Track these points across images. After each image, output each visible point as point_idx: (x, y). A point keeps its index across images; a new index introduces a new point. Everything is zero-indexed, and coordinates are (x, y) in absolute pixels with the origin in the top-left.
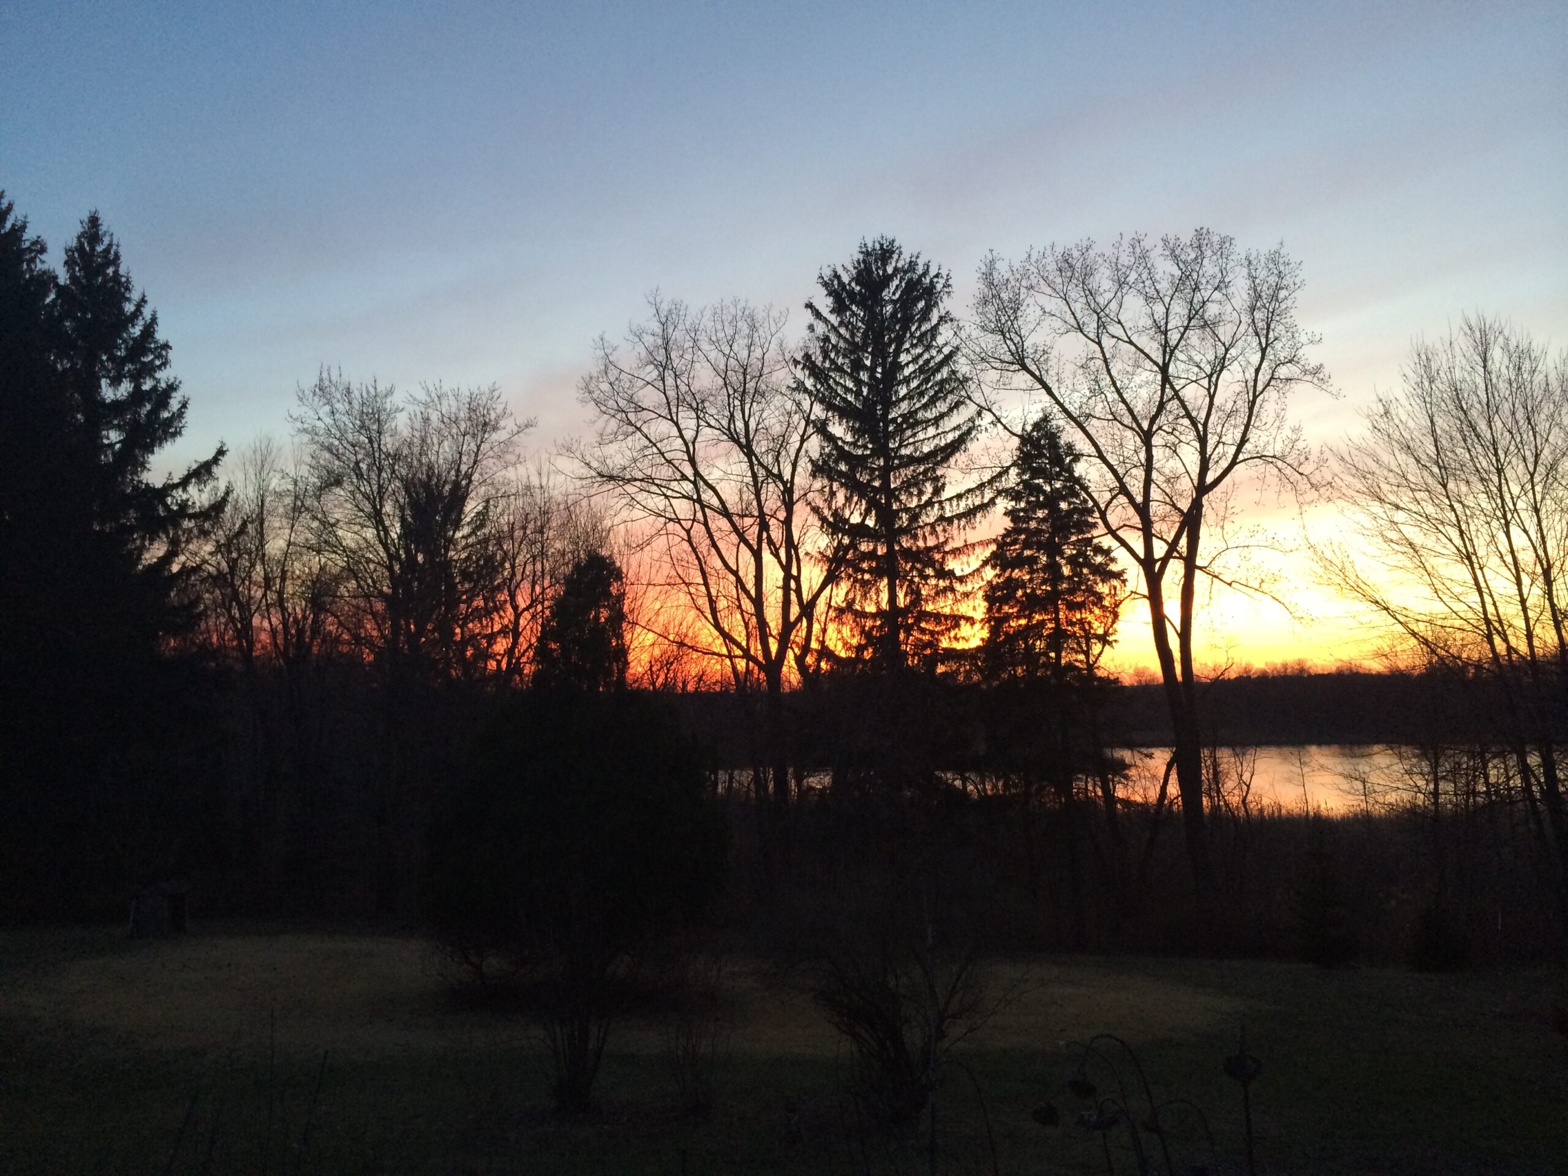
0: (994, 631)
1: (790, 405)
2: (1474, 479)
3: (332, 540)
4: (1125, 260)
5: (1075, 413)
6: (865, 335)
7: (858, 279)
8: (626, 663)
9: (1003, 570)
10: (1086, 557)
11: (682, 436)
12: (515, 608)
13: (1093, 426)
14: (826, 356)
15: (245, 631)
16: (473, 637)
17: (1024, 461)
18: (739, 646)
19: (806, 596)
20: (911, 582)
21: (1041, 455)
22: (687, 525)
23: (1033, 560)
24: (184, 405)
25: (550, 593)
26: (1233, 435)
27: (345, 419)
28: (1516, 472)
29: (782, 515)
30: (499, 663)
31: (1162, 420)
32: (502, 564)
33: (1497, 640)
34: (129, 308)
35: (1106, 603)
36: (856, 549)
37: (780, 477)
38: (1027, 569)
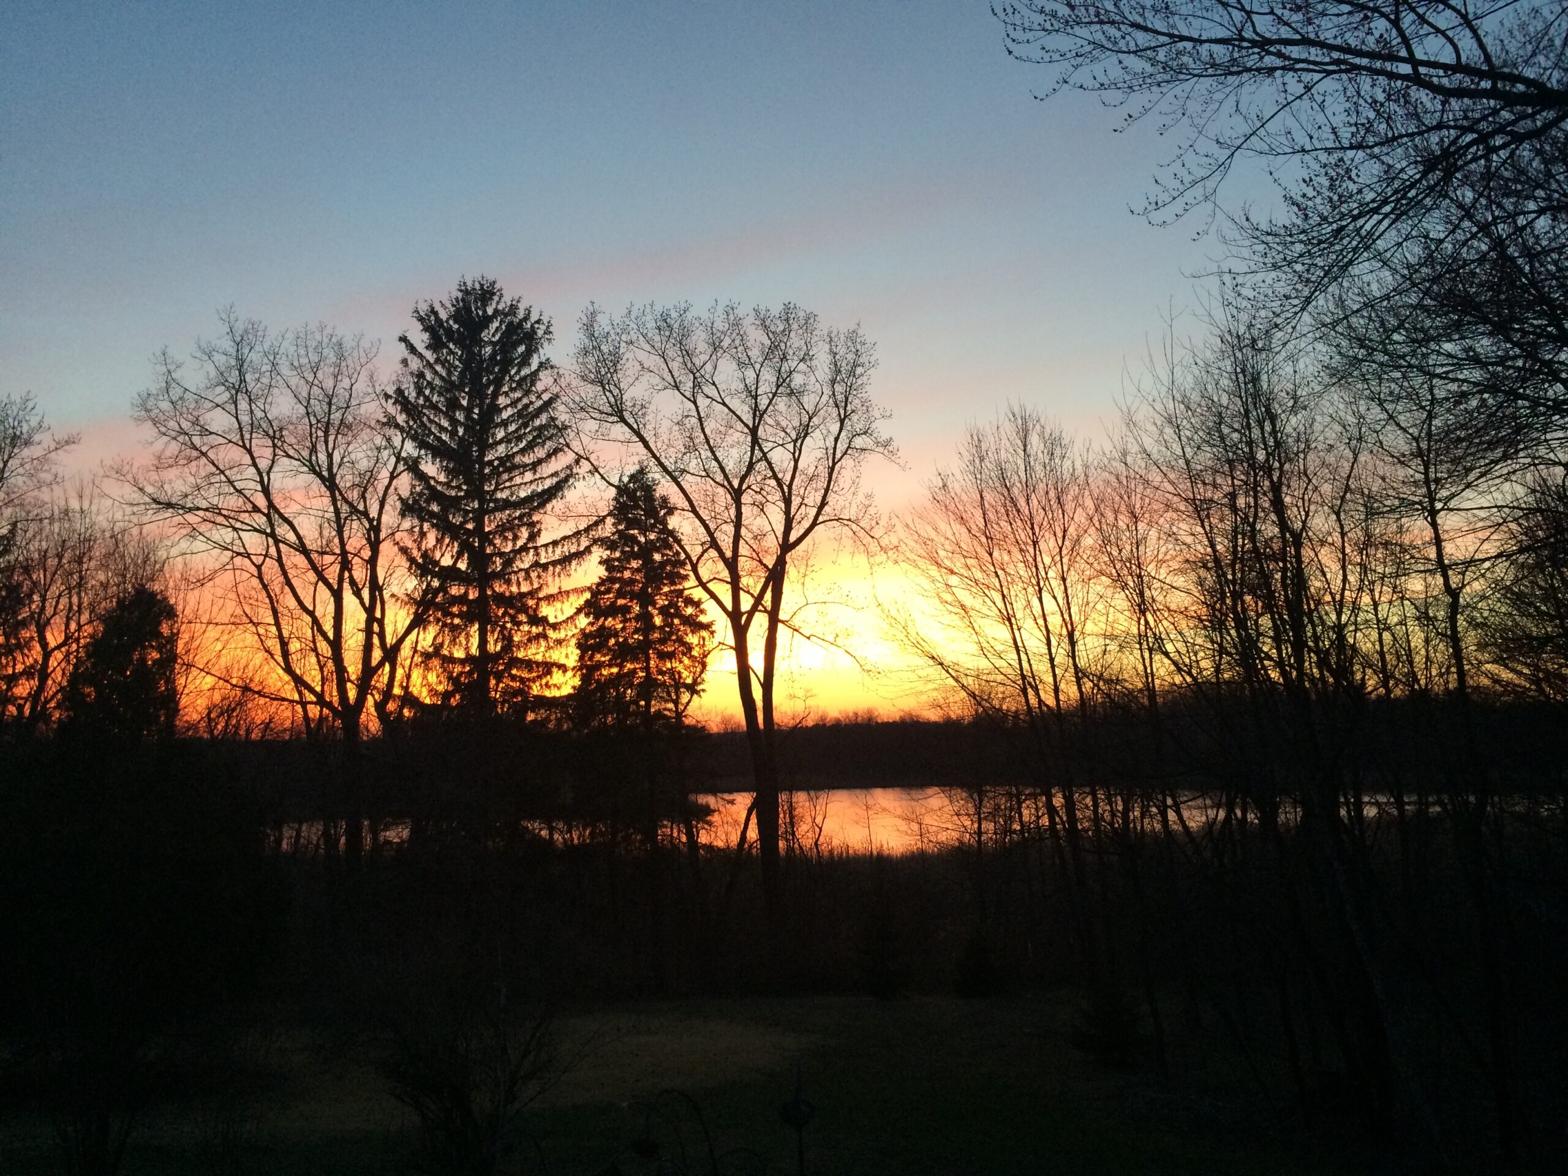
0: (585, 679)
1: (379, 440)
4: (721, 325)
5: (671, 468)
6: (462, 375)
7: (456, 317)
8: (177, 711)
9: (597, 618)
10: (677, 608)
11: (255, 465)
12: (44, 646)
13: (687, 481)
14: (420, 392)
17: (621, 511)
18: (312, 690)
19: (390, 640)
20: (503, 627)
21: (639, 507)
22: (258, 560)
23: (626, 609)
25: (87, 629)
26: (814, 498)
28: (1048, 544)
29: (367, 554)
30: (20, 708)
31: (751, 480)
32: (30, 596)
33: (1031, 693)
35: (695, 653)
36: (446, 592)
37: (365, 514)
38: (620, 617)
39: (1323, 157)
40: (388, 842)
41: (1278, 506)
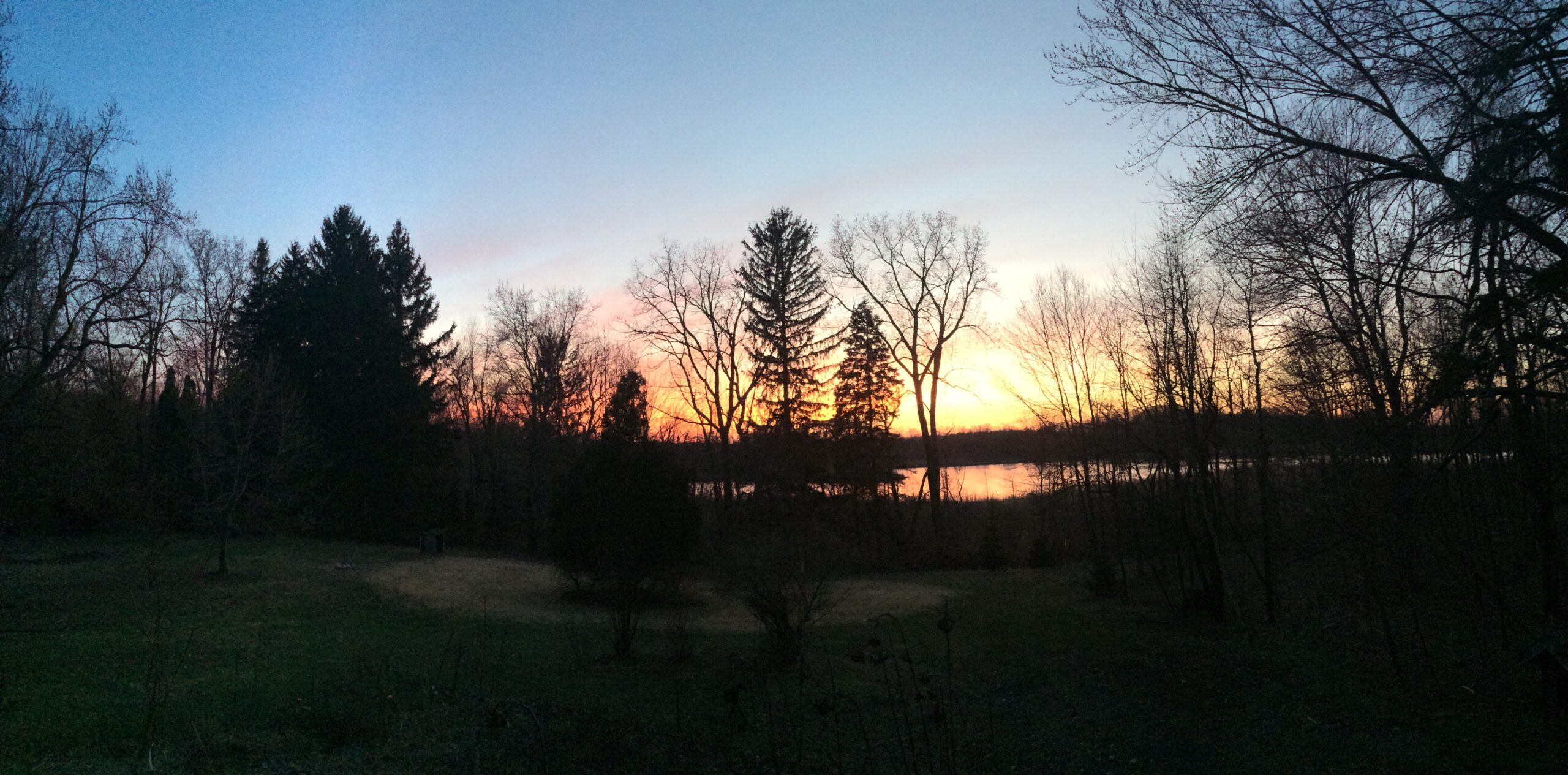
0: (839, 411)
1: (733, 294)
2: (1060, 341)
3: (505, 367)
4: (905, 224)
5: (880, 300)
6: (773, 258)
7: (769, 229)
8: (648, 427)
9: (844, 379)
10: (885, 373)
11: (677, 310)
12: (592, 399)
13: (888, 306)
14: (752, 268)
15: (466, 412)
16: (572, 414)
17: (854, 324)
18: (706, 418)
19: (742, 394)
20: (796, 386)
21: (862, 321)
22: (680, 356)
23: (858, 375)
24: (437, 306)
25: (609, 391)
26: (957, 314)
27: (510, 307)
28: (1076, 338)
29: (729, 351)
30: (584, 427)
31: (922, 305)
32: (585, 377)
33: (1067, 414)
34: (414, 262)
35: (894, 396)
36: (768, 369)
37: (728, 331)
38: (855, 379)
39: (1205, 150)
40: (743, 493)
41: (1185, 321)
